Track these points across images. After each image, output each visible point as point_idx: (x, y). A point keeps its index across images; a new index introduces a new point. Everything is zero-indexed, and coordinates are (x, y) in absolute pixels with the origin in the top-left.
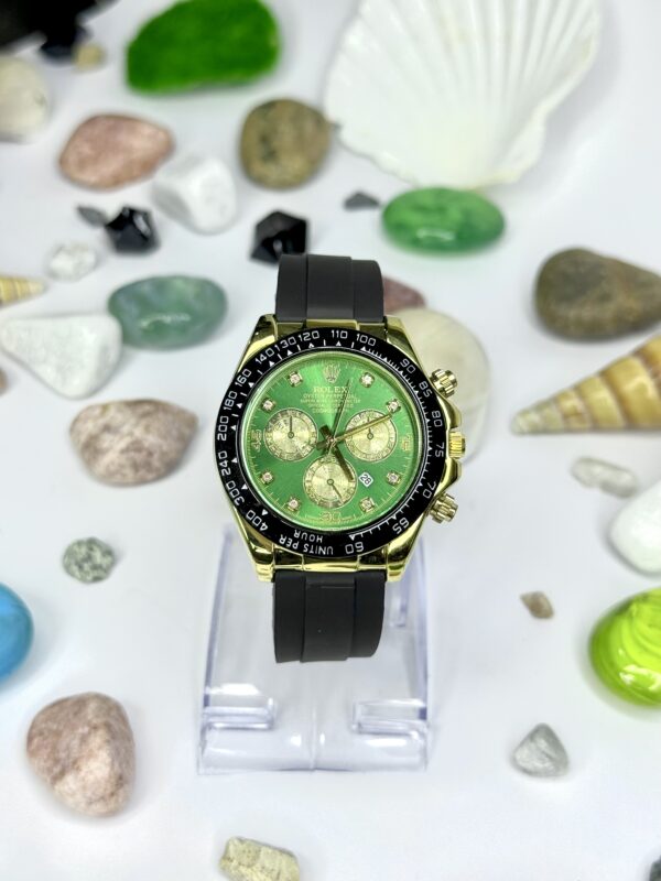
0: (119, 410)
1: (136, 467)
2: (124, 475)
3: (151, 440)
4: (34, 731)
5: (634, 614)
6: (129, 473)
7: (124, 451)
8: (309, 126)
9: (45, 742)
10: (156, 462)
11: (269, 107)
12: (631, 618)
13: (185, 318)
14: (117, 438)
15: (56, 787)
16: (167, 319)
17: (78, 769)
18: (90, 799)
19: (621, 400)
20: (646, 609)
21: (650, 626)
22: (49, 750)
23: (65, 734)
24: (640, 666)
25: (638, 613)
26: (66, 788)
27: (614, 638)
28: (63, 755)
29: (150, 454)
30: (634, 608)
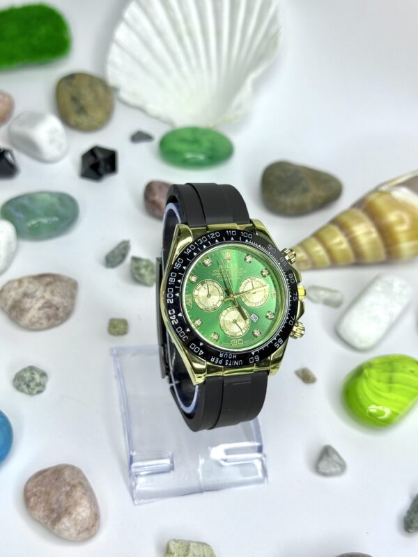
0: (30, 283)
1: (49, 318)
2: (41, 324)
3: (57, 300)
4: (29, 494)
5: (367, 375)
6: (45, 322)
7: (40, 309)
8: (100, 90)
9: (40, 500)
10: (61, 314)
11: (71, 77)
12: (366, 378)
13: (56, 219)
14: (34, 301)
15: (56, 527)
16: (45, 221)
17: (70, 513)
18: (79, 530)
19: (329, 251)
20: (373, 372)
21: (378, 381)
22: (43, 505)
23: (53, 492)
24: (377, 405)
25: (370, 375)
26: (63, 526)
27: (359, 390)
28: (56, 506)
29: (57, 309)
30: (366, 372)
